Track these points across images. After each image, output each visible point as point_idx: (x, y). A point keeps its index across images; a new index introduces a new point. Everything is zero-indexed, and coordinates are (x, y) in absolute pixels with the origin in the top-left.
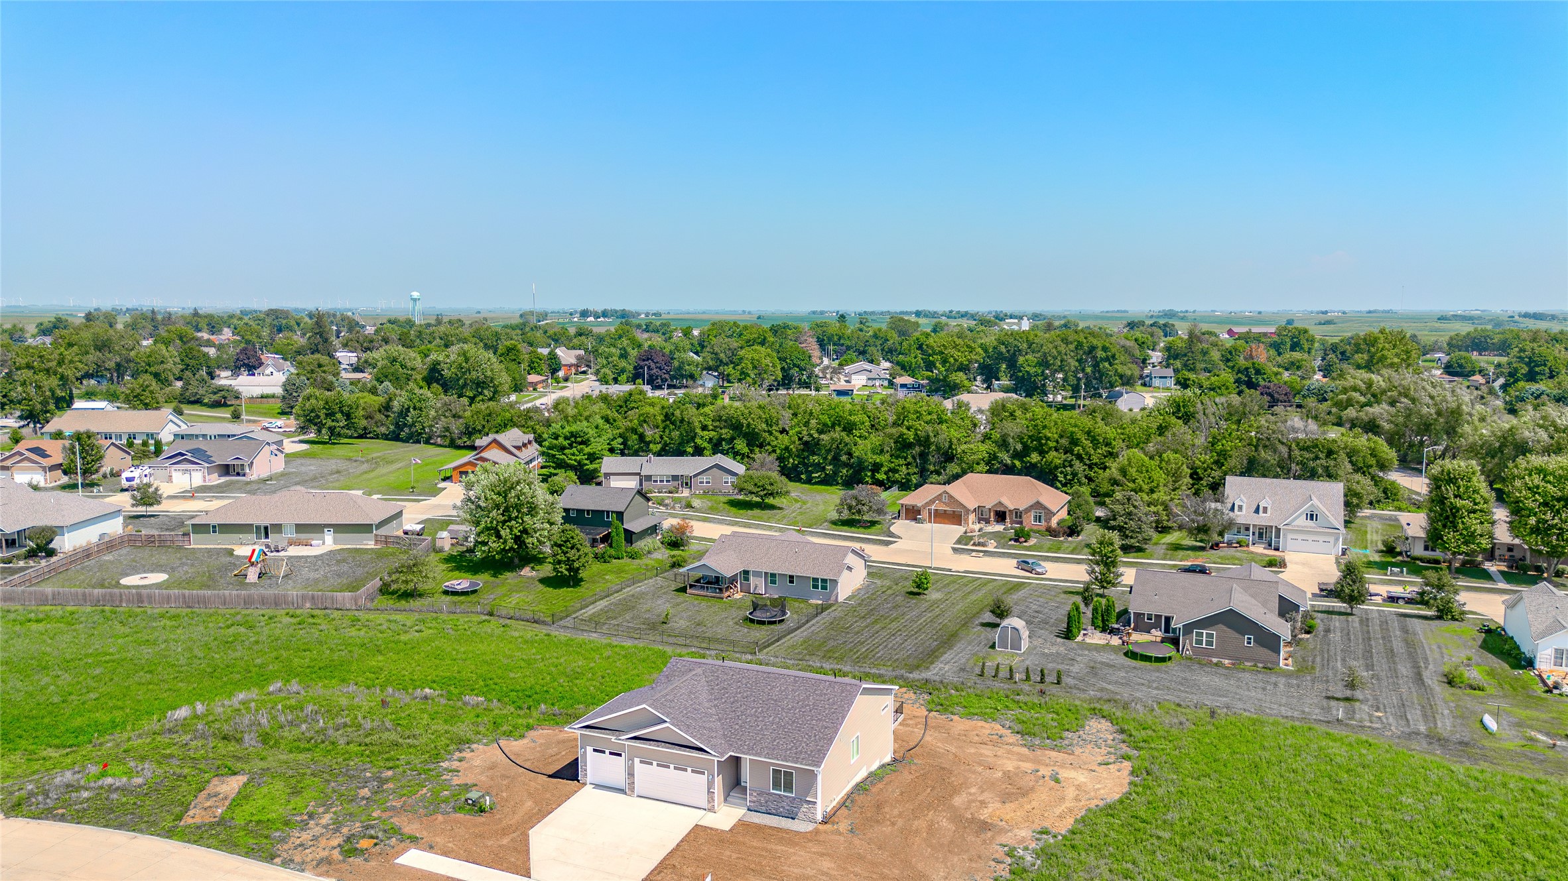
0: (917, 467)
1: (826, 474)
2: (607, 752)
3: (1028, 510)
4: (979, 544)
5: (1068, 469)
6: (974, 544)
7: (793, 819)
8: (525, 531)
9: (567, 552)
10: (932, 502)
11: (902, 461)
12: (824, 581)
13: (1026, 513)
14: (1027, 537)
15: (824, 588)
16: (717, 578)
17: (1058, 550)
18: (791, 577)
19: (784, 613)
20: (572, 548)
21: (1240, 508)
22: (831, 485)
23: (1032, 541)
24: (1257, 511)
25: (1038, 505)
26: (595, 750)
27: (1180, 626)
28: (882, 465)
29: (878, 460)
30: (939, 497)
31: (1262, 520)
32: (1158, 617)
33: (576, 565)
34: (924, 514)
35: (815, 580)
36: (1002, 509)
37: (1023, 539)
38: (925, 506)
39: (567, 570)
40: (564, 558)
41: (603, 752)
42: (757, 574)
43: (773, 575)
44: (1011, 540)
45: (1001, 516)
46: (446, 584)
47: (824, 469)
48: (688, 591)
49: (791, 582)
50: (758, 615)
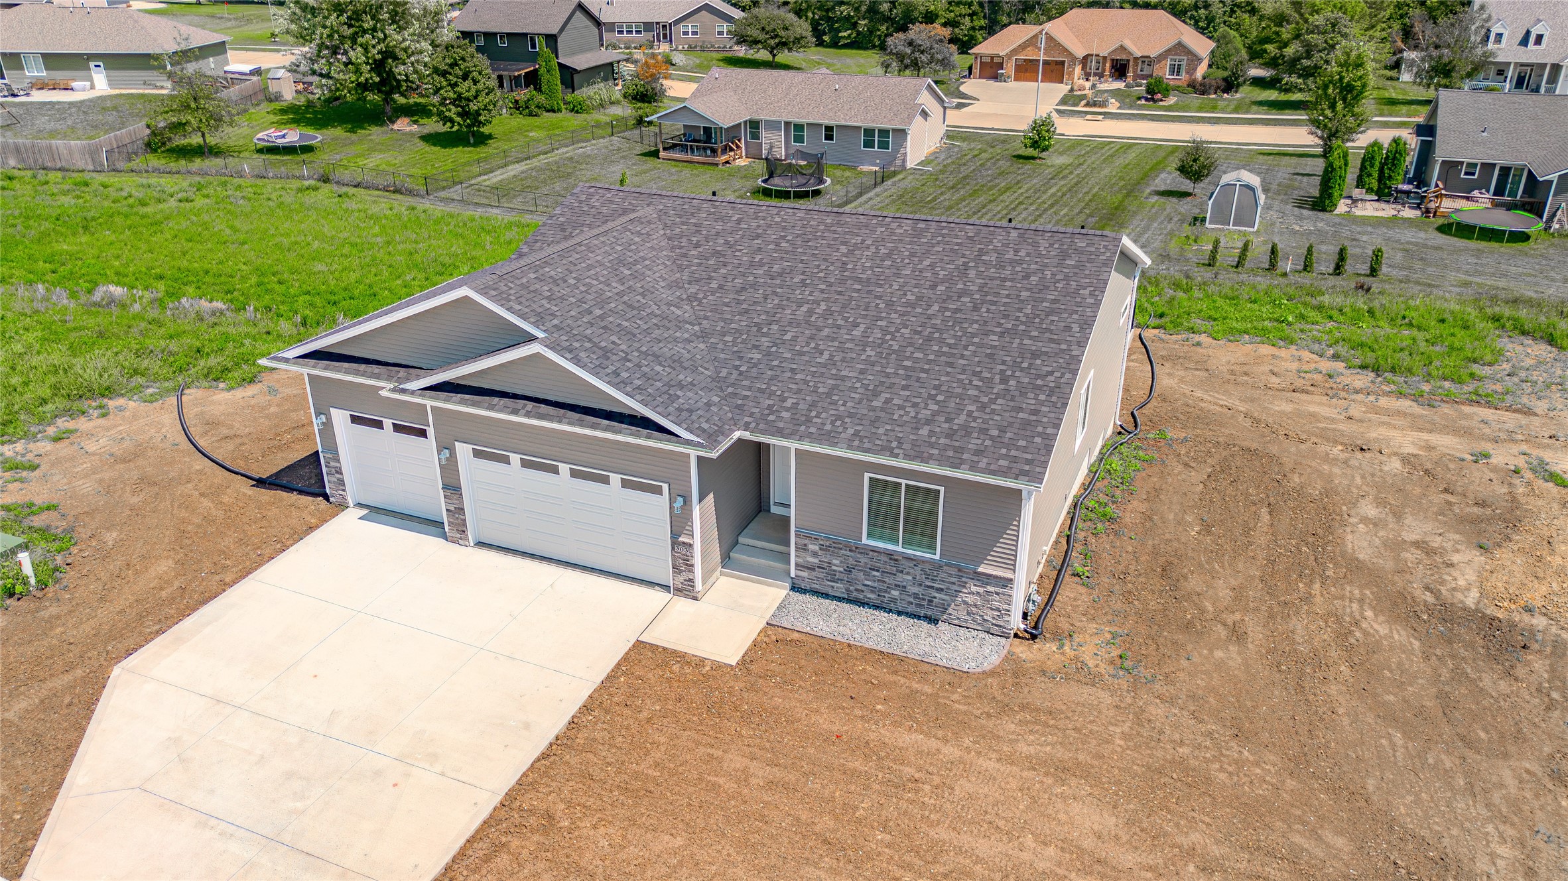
0: (985, 17)
1: (859, 33)
2: (388, 423)
3: (1161, 57)
4: (1095, 104)
5: (1202, 11)
6: (1087, 105)
7: (933, 621)
8: (389, 54)
9: (456, 85)
10: (1023, 47)
11: (964, 10)
12: (884, 133)
13: (1159, 61)
14: (1166, 92)
15: (884, 145)
16: (707, 130)
17: (1214, 109)
18: (829, 129)
19: (821, 181)
20: (465, 77)
21: (1499, 36)
22: (866, 49)
23: (1172, 100)
24: (1524, 42)
25: (1180, 48)
26: (355, 420)
27: (1554, 177)
28: (937, 16)
29: (932, 8)
30: (1032, 42)
31: (1532, 55)
32: (1488, 167)
33: (473, 107)
34: (1010, 69)
35: (869, 132)
36: (1124, 57)
37: (1159, 96)
38: (1010, 55)
39: (459, 114)
40: (451, 95)
41: (378, 425)
42: (773, 125)
43: (799, 127)
44: (1139, 98)
45: (1120, 69)
46: (260, 135)
47: (855, 25)
48: (662, 154)
49: (829, 137)
50: (778, 183)
